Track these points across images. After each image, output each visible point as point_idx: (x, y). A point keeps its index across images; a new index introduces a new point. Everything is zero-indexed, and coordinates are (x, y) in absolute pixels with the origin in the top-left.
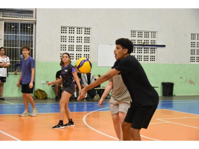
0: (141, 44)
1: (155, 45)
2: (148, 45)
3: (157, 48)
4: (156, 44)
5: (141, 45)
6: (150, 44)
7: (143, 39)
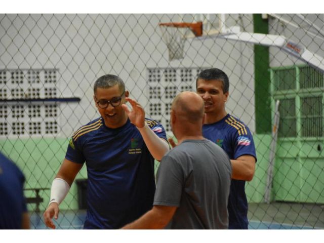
0: (20, 97)
1: (55, 99)
2: (39, 100)
3: (60, 105)
4: (58, 96)
5: (22, 100)
6: (42, 96)
7: (25, 86)
